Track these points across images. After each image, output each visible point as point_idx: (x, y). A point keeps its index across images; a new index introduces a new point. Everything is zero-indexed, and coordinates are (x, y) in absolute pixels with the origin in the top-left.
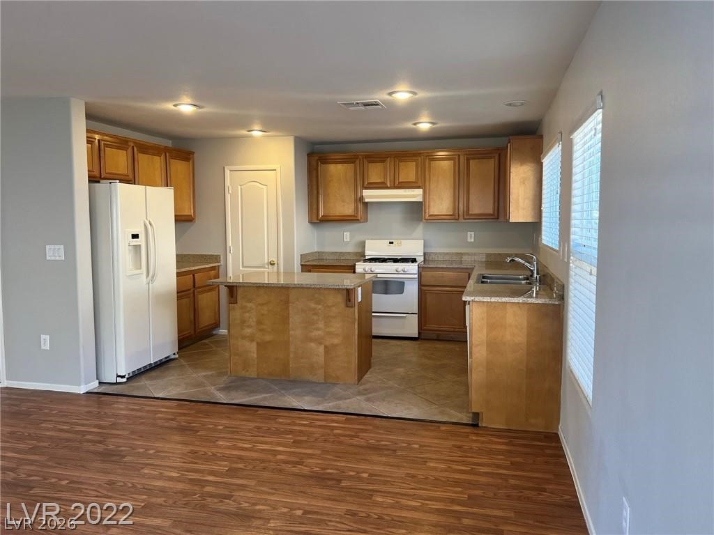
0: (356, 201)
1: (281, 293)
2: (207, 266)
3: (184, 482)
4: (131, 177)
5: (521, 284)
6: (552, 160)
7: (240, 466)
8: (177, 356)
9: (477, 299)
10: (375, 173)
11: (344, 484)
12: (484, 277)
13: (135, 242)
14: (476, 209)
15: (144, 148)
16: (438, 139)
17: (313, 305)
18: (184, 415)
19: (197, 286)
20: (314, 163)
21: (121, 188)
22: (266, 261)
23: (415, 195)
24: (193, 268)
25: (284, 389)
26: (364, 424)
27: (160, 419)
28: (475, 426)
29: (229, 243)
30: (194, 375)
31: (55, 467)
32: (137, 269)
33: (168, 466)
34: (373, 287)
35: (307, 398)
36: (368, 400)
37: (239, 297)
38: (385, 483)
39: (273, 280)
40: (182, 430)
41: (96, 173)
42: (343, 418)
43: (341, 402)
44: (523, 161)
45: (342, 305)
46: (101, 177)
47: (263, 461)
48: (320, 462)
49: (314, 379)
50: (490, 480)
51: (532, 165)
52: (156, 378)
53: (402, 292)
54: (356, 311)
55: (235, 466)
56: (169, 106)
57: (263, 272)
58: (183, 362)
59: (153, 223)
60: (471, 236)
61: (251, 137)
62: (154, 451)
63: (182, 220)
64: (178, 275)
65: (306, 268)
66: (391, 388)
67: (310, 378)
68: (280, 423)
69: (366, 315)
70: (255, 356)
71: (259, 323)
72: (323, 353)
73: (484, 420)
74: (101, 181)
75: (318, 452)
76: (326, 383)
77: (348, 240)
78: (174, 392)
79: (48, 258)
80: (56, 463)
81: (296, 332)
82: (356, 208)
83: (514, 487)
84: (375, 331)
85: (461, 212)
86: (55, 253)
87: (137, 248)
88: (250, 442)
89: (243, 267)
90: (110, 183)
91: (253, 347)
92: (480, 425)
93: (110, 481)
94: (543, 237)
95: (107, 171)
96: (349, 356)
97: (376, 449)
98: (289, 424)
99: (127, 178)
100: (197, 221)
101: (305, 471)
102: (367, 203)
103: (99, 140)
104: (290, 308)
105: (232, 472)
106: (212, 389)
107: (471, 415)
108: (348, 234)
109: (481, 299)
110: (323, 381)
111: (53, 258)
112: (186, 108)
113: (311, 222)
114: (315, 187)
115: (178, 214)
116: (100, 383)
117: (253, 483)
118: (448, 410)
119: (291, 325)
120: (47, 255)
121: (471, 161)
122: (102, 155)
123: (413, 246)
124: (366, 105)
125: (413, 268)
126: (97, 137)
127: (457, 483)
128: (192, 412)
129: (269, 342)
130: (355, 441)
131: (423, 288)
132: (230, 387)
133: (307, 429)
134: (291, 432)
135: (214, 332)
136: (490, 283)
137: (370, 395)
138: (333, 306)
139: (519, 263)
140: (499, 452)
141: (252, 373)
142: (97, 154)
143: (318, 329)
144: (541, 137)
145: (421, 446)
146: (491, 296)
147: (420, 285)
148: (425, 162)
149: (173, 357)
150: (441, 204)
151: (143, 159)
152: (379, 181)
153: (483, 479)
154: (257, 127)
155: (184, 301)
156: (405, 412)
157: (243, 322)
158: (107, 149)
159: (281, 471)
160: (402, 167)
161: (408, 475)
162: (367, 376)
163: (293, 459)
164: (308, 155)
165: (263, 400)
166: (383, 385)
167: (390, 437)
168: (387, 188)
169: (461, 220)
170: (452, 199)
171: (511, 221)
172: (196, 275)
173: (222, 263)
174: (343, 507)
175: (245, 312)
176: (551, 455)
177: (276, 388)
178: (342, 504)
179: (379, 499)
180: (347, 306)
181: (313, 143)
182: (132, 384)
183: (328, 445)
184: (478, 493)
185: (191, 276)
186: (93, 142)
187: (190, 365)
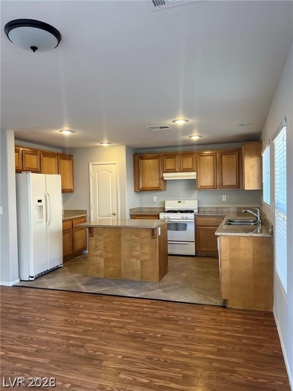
0: (159, 179)
1: (117, 231)
2: (80, 216)
3: (58, 337)
4: (39, 169)
5: (251, 225)
6: (266, 154)
7: (90, 329)
8: (62, 266)
9: (223, 234)
10: (169, 164)
11: (147, 340)
12: (230, 221)
13: (40, 204)
14: (226, 182)
15: (46, 154)
16: (203, 145)
17: (134, 238)
18: (63, 299)
19: (74, 227)
20: (137, 159)
21: (32, 176)
22: (111, 213)
23: (192, 175)
24: (73, 217)
25: (119, 285)
26: (160, 305)
27: (51, 301)
28: (224, 307)
29: (92, 203)
30: (71, 276)
32: (41, 219)
33: (51, 328)
34: (168, 227)
35: (130, 290)
36: (164, 291)
37: (94, 233)
38: (170, 340)
39: (115, 224)
40: (62, 307)
41: (21, 168)
42: (149, 302)
43: (149, 293)
44: (251, 155)
45: (150, 238)
46: (22, 170)
47: (103, 326)
48: (134, 327)
49: (135, 279)
50: (231, 340)
51: (256, 157)
52: (50, 278)
53: (186, 230)
54: (158, 241)
55: (87, 328)
56: (57, 132)
57: (110, 219)
58: (66, 269)
59: (49, 194)
60: (224, 198)
61: (102, 146)
62: (44, 319)
63: (66, 192)
64: (63, 221)
65: (133, 216)
66: (178, 284)
67: (132, 278)
68: (115, 304)
69: (164, 243)
70: (103, 265)
71: (105, 247)
72: (140, 265)
73: (229, 304)
74: (22, 172)
75: (133, 321)
76: (141, 281)
77: (156, 200)
78: (60, 286)
81: (125, 252)
82: (160, 184)
83: (245, 345)
84: (170, 251)
85: (218, 184)
87: (41, 207)
88: (96, 315)
89: (99, 216)
90: (27, 173)
91: (102, 261)
92: (227, 306)
93: (19, 336)
94: (264, 198)
95: (27, 167)
96: (153, 266)
97: (167, 320)
98: (119, 305)
99: (37, 170)
100: (75, 192)
101: (126, 332)
102: (166, 180)
103: (22, 151)
104: (122, 239)
105: (85, 332)
106: (79, 284)
107: (222, 301)
108: (156, 197)
109: (226, 234)
110: (140, 280)
112: (66, 132)
113: (135, 191)
114: (137, 173)
115: (63, 189)
116: (20, 280)
117: (96, 339)
118: (209, 297)
119: (122, 248)
121: (223, 156)
122: (24, 157)
123: (192, 204)
124: (161, 128)
125: (191, 216)
126: (21, 149)
127: (211, 341)
128: (67, 297)
129: (110, 258)
130: (155, 315)
131: (197, 227)
132: (89, 283)
133: (128, 308)
134: (120, 309)
135: (84, 252)
136: (234, 224)
137: (165, 289)
138: (145, 238)
139: (250, 213)
140: (237, 323)
141: (101, 275)
142: (21, 158)
143: (137, 251)
144: (262, 142)
145: (192, 319)
146: (231, 233)
147: (196, 225)
148: (197, 158)
149: (60, 266)
150: (207, 180)
151: (45, 160)
152: (172, 168)
153: (227, 339)
154: (105, 141)
155: (67, 235)
156: (185, 298)
157: (96, 247)
158: (26, 155)
159: (112, 332)
160: (184, 160)
161: (183, 336)
162: (165, 277)
163: (120, 325)
164: (133, 155)
165: (106, 291)
166: (173, 283)
167: (175, 313)
168: (176, 172)
169: (218, 189)
170: (213, 177)
171: (245, 189)
172: (73, 221)
173: (88, 214)
174: (145, 354)
175: (97, 242)
176: (268, 326)
177: (114, 284)
178: (144, 352)
179: (165, 350)
180: (152, 238)
181: (137, 149)
182: (37, 281)
183: (139, 318)
184: (224, 347)
185: (71, 221)
186: (19, 151)
187: (69, 271)
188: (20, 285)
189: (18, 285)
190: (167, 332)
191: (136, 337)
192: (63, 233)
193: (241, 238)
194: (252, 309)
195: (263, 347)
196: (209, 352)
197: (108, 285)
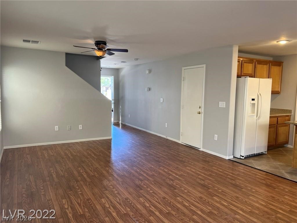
2: (285, 115)
4: (253, 75)
8: (266, 153)
13: (253, 102)
15: (260, 62)
18: (269, 179)
19: (278, 123)
21: (249, 79)
24: (278, 115)
30: (275, 163)
31: (185, 184)
32: (253, 113)
40: (267, 185)
41: (240, 74)
46: (241, 75)
47: (268, 214)
58: (269, 156)
59: (261, 94)
63: (274, 93)
64: (270, 117)
74: (242, 77)
79: (220, 106)
86: (222, 104)
87: (254, 104)
88: (265, 202)
90: (245, 78)
93: (201, 196)
95: (244, 73)
99: (251, 75)
100: (281, 94)
103: (242, 60)
105: (251, 213)
106: (283, 172)
111: (221, 107)
112: (283, 42)
115: (272, 90)
116: (234, 157)
120: (219, 105)
122: (243, 65)
126: (241, 59)
128: (272, 179)
132: (292, 173)
135: (285, 146)
142: (241, 66)
149: (265, 153)
151: (259, 67)
158: (245, 64)
172: (279, 118)
173: (293, 114)
182: (245, 160)
185: (276, 118)
186: (240, 61)
187: (273, 158)
188: (233, 160)
189: (232, 159)
192: (269, 127)
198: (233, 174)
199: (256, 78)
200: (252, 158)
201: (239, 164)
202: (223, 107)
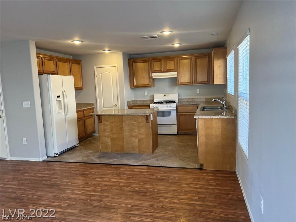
0: (149, 78)
1: (120, 117)
2: (89, 108)
3: (83, 195)
4: (56, 72)
5: (219, 110)
6: (230, 57)
7: (106, 188)
8: (78, 145)
9: (200, 117)
10: (157, 66)
11: (148, 194)
12: (203, 108)
13: (59, 99)
14: (199, 80)
15: (61, 60)
16: (182, 50)
17: (133, 122)
18: (82, 168)
19: (85, 116)
20: (131, 63)
21: (52, 77)
22: (113, 105)
23: (174, 75)
24: (83, 109)
25: (122, 157)
26: (154, 170)
27: (73, 170)
28: (201, 169)
29: (98, 98)
30: (86, 152)
31: (31, 191)
32: (60, 110)
33: (76, 189)
34: (157, 114)
35: (132, 160)
36: (157, 160)
37: (102, 120)
38: (165, 193)
39: (116, 113)
40: (82, 175)
41: (42, 71)
42: (147, 168)
43: (146, 161)
44: (219, 58)
45: (145, 122)
47: (114, 186)
48: (137, 185)
49: (135, 152)
50: (207, 191)
51: (223, 60)
52: (70, 154)
53: (170, 116)
54: (151, 124)
56: (70, 42)
57: (112, 110)
58: (81, 147)
59: (66, 91)
60: (198, 91)
61: (104, 53)
62: (70, 183)
63: (78, 89)
64: (77, 112)
65: (130, 107)
66: (166, 155)
67: (133, 152)
68: (121, 171)
69: (155, 125)
70: (110, 143)
71: (111, 130)
72: (138, 142)
73: (205, 167)
74: (44, 74)
75: (137, 182)
76: (139, 154)
77: (147, 95)
78: (78, 160)
79: (24, 107)
80: (32, 189)
81: (126, 133)
82: (149, 81)
84: (159, 132)
85: (193, 81)
86: (26, 104)
87: (60, 101)
88: (109, 178)
89: (104, 107)
90: (47, 75)
91: (109, 140)
92: (203, 169)
93: (53, 196)
94: (228, 90)
95: (46, 70)
96: (149, 142)
97: (160, 180)
98: (125, 171)
99: (54, 73)
100: (84, 89)
101: (132, 189)
102: (154, 79)
103: (42, 57)
104: (124, 124)
105: (102, 191)
106: (93, 158)
107: (199, 165)
108: (147, 92)
109: (202, 117)
110: (138, 153)
111: (26, 107)
112: (77, 42)
113: (131, 88)
114: (132, 73)
115: (75, 87)
116: (48, 157)
117: (111, 195)
118: (190, 163)
119: (124, 130)
121: (197, 59)
122: (43, 62)
123: (174, 96)
124: (151, 37)
125: (174, 105)
126: (41, 56)
127: (194, 192)
128: (85, 167)
129: (115, 138)
130: (152, 177)
132: (101, 157)
133: (132, 172)
134: (125, 174)
135: (93, 135)
136: (206, 110)
137: (158, 158)
138: (141, 122)
139: (218, 101)
140: (211, 180)
141: (109, 151)
142: (41, 63)
143: (135, 132)
144: (226, 48)
145: (179, 178)
146: (206, 116)
147: (177, 112)
148: (177, 61)
149: (77, 145)
150: (185, 78)
151: (60, 64)
152: (159, 69)
153: (205, 191)
154: (107, 49)
155: (81, 122)
156: (172, 164)
157: (105, 130)
158: (45, 61)
159: (122, 190)
160: (168, 63)
161: (173, 190)
162: (156, 150)
163: (127, 185)
164: (128, 60)
165: (114, 162)
166: (163, 154)
167: (166, 175)
168: (162, 72)
169: (194, 84)
170: (189, 75)
171: (214, 84)
172: (85, 112)
173: (95, 106)
174: (147, 203)
175: (105, 126)
176: (232, 180)
177: (119, 156)
178: (147, 202)
179: (162, 200)
180: (147, 122)
181: (130, 55)
183: (141, 179)
184: (202, 196)
185: (83, 112)
186: (40, 58)
187: (84, 149)
188: (48, 160)
189: (46, 160)
190: (161, 187)
191: (140, 192)
192: (78, 121)
193: (213, 119)
194: (221, 170)
195: (230, 194)
196: (192, 200)
197: (115, 157)
198: (48, 175)
199: (59, 75)
200: (66, 153)
201: (54, 163)
202: (28, 107)
